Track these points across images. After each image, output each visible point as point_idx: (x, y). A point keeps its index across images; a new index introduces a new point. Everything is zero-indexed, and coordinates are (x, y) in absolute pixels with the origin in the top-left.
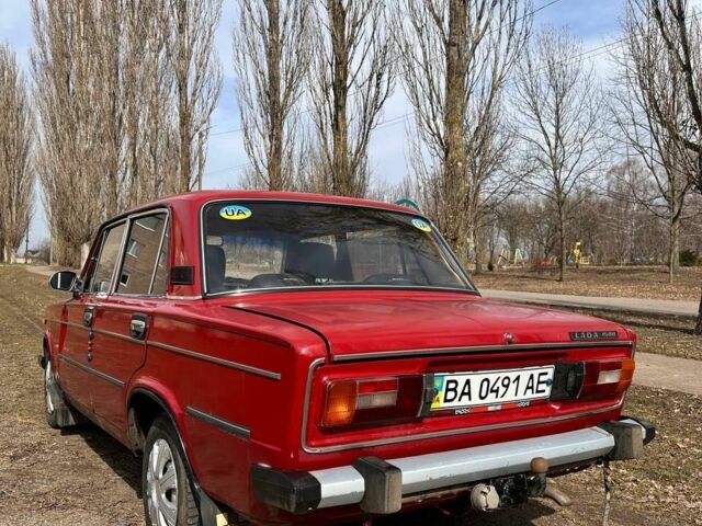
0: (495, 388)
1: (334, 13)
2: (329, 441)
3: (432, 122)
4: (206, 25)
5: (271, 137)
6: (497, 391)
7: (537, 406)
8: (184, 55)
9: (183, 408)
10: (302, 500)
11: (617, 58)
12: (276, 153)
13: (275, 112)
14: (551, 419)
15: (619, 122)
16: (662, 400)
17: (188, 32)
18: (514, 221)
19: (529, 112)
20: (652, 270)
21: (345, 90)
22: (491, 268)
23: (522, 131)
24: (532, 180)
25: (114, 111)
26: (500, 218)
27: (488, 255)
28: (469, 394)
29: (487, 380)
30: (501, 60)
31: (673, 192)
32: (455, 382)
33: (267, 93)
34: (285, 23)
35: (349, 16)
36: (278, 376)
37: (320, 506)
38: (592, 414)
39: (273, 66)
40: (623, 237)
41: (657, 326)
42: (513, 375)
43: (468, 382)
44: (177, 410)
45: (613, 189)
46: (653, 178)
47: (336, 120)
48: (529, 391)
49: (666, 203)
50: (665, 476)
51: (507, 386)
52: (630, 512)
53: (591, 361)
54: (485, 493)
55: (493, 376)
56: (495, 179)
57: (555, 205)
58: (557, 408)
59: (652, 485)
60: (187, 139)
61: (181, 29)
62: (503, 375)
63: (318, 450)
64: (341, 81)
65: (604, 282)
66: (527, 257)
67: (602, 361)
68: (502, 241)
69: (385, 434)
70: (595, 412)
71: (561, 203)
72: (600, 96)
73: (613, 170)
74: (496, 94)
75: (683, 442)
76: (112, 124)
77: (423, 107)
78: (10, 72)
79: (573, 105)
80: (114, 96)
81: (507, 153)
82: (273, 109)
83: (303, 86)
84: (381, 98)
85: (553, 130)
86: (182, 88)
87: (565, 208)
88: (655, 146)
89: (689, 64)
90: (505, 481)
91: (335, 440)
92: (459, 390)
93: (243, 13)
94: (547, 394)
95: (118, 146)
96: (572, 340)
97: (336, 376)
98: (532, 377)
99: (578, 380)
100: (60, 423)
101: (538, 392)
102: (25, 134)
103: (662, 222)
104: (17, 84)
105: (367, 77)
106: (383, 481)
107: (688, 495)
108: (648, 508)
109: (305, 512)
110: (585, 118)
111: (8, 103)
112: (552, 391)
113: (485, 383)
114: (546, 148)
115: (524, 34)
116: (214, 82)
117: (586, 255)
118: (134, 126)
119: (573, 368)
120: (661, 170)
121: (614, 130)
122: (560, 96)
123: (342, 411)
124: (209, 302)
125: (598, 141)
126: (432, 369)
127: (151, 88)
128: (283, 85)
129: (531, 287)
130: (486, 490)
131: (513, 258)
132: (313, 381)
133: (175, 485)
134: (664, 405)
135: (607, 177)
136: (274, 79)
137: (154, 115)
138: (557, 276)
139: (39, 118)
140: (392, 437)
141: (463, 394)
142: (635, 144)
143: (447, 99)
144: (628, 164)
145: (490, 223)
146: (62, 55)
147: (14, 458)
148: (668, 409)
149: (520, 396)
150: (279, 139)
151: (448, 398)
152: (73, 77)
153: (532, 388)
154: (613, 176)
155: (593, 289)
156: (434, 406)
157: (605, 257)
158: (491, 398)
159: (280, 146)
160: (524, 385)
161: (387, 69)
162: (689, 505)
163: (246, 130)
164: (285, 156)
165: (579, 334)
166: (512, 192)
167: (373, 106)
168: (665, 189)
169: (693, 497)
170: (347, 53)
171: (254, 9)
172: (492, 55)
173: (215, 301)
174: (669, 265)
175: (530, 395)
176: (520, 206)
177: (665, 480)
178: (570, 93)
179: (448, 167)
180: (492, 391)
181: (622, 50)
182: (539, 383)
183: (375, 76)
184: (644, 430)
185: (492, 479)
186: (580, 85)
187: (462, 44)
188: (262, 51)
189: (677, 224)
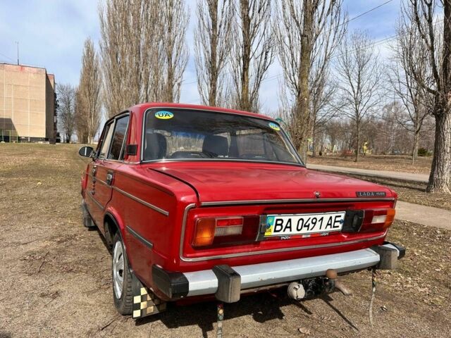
0: (307, 224)
1: (244, 20)
2: (198, 254)
3: (292, 77)
4: (182, 29)
5: (211, 84)
6: (308, 226)
7: (333, 235)
8: (171, 43)
9: (124, 226)
10: (176, 292)
11: (392, 47)
12: (213, 93)
13: (214, 72)
14: (342, 243)
15: (391, 81)
16: (408, 227)
17: (173, 31)
18: (334, 131)
19: (345, 75)
20: (403, 158)
21: (249, 60)
22: (320, 154)
23: (341, 84)
24: (344, 110)
25: (138, 72)
26: (327, 129)
27: (320, 148)
28: (290, 227)
29: (302, 219)
30: (330, 45)
31: (417, 118)
32: (282, 220)
33: (210, 62)
34: (220, 26)
35: (252, 22)
36: (167, 213)
37: (189, 295)
38: (367, 241)
39: (213, 48)
40: (389, 141)
41: (405, 187)
42: (319, 217)
43: (290, 220)
44: (122, 227)
45: (385, 116)
46: (407, 111)
47: (243, 76)
48: (329, 227)
49: (413, 124)
50: (407, 272)
51: (315, 223)
52: (386, 292)
53: (368, 209)
54: (297, 289)
55: (306, 217)
56: (325, 109)
57: (355, 123)
58: (346, 237)
59: (399, 277)
60: (171, 85)
61: (170, 30)
62: (312, 217)
63: (191, 260)
64: (246, 55)
65: (378, 163)
66: (340, 149)
67: (375, 210)
68: (327, 140)
69: (235, 251)
70: (369, 239)
71: (358, 122)
72: (382, 67)
73: (386, 106)
74: (327, 63)
75: (418, 252)
76: (137, 79)
77: (288, 69)
78: (91, 53)
79: (368, 72)
80: (138, 64)
81: (332, 96)
82: (212, 70)
83: (228, 59)
84: (267, 64)
85: (357, 84)
86: (170, 59)
87: (360, 125)
88: (409, 94)
89: (433, 47)
90: (310, 281)
91: (203, 254)
92: (284, 225)
93: (199, 21)
94: (340, 228)
95: (139, 88)
96: (357, 197)
97: (203, 215)
98: (331, 218)
99: (360, 221)
100: (87, 225)
101: (334, 227)
102: (98, 83)
103: (410, 133)
104: (95, 58)
105: (260, 53)
106: (228, 283)
107: (420, 283)
108: (396, 291)
109: (179, 298)
110: (373, 79)
111: (90, 68)
112: (343, 227)
113: (301, 222)
114: (352, 93)
115: (343, 31)
116: (185, 57)
117: (369, 149)
118: (147, 79)
119: (357, 214)
120: (411, 106)
121: (388, 85)
122: (361, 67)
123: (206, 237)
124: (143, 166)
125: (379, 91)
126: (267, 212)
127: (155, 60)
128: (218, 58)
129: (341, 164)
130: (297, 287)
131: (332, 149)
132: (187, 218)
133: (123, 268)
134: (408, 230)
135: (383, 109)
136: (213, 55)
137: (156, 74)
138: (354, 159)
139: (103, 75)
140: (240, 252)
141: (286, 227)
142: (399, 93)
143: (301, 64)
144: (395, 103)
145: (321, 131)
146: (115, 43)
147: (59, 242)
148: (410, 233)
149: (323, 229)
150: (215, 86)
151: (277, 229)
152: (119, 55)
153: (331, 224)
154: (386, 109)
155: (372, 166)
156: (267, 234)
157: (379, 150)
158: (304, 230)
159: (216, 89)
160: (325, 223)
161: (271, 50)
162: (420, 290)
163: (199, 81)
164: (218, 94)
165: (362, 193)
166: (333, 116)
167: (262, 69)
168: (413, 116)
169: (423, 285)
170: (250, 41)
171: (205, 19)
172: (325, 43)
173: (146, 165)
174: (412, 155)
175: (329, 229)
176: (338, 123)
177: (407, 274)
178: (367, 65)
179: (299, 101)
180: (305, 226)
181: (395, 43)
182: (335, 222)
183: (264, 53)
184: (398, 251)
185: (302, 280)
186: (372, 61)
187: (310, 36)
188: (208, 40)
189: (418, 135)
